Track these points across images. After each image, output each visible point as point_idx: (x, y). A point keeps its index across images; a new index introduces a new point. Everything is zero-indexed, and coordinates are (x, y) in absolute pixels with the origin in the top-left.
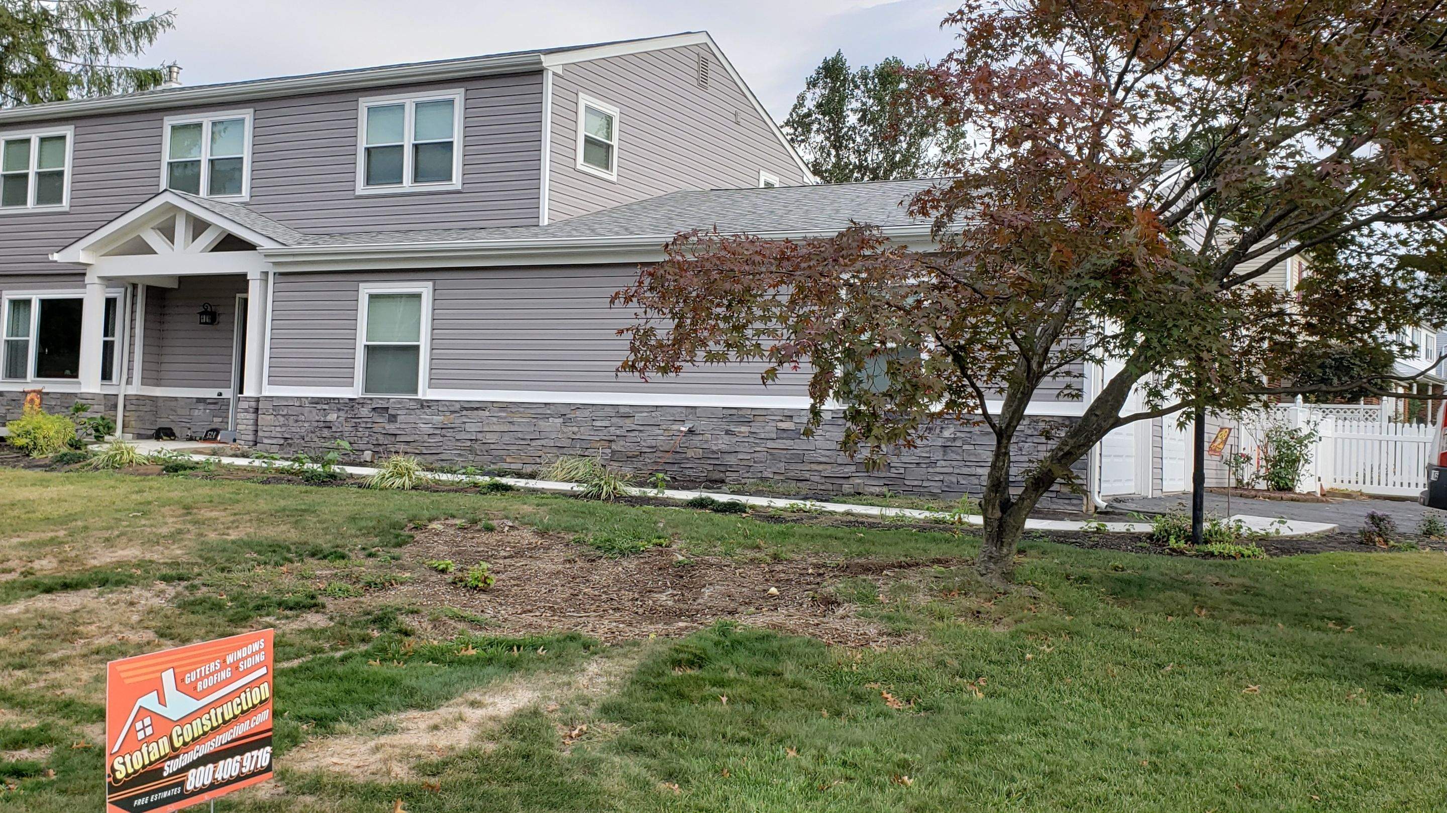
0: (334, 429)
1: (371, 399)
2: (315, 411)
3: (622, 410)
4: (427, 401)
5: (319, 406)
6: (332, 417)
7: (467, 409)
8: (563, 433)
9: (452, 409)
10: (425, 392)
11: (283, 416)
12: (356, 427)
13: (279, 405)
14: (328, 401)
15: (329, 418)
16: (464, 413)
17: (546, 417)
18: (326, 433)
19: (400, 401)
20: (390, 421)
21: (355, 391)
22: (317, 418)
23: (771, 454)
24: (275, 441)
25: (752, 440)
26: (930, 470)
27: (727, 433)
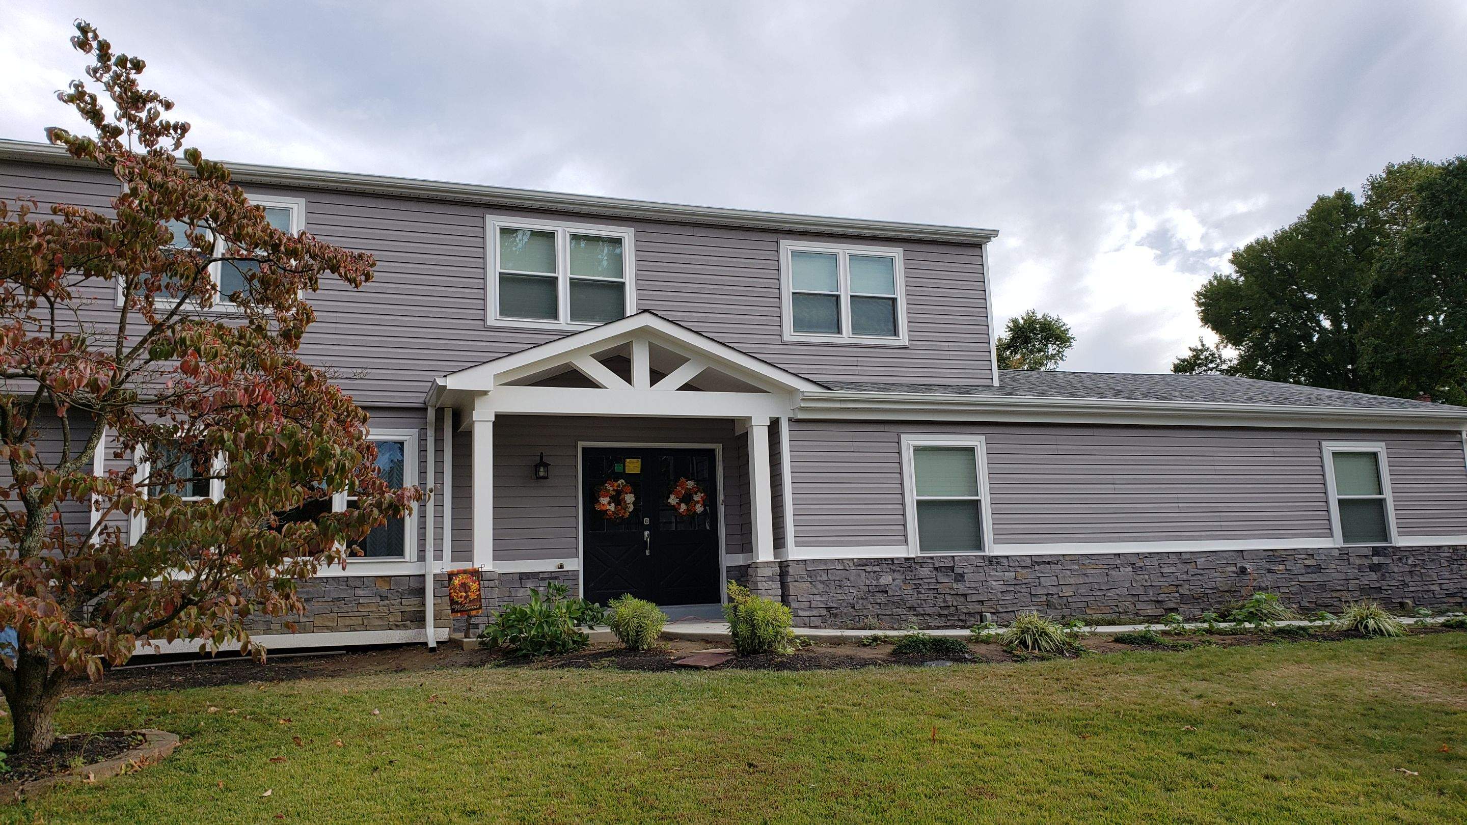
0: (890, 593)
1: (932, 558)
2: (863, 574)
3: (1184, 557)
4: (996, 557)
5: (868, 569)
6: (887, 579)
7: (1038, 564)
8: (1136, 581)
9: (1023, 564)
10: (993, 549)
11: (823, 582)
12: (917, 587)
13: (812, 568)
14: (879, 561)
15: (883, 581)
16: (1037, 567)
17: (1117, 567)
18: (880, 598)
19: (967, 559)
20: (957, 581)
21: (912, 550)
22: (868, 582)
23: (1302, 587)
24: (815, 613)
25: (1287, 576)
26: (1406, 590)
27: (1270, 571)
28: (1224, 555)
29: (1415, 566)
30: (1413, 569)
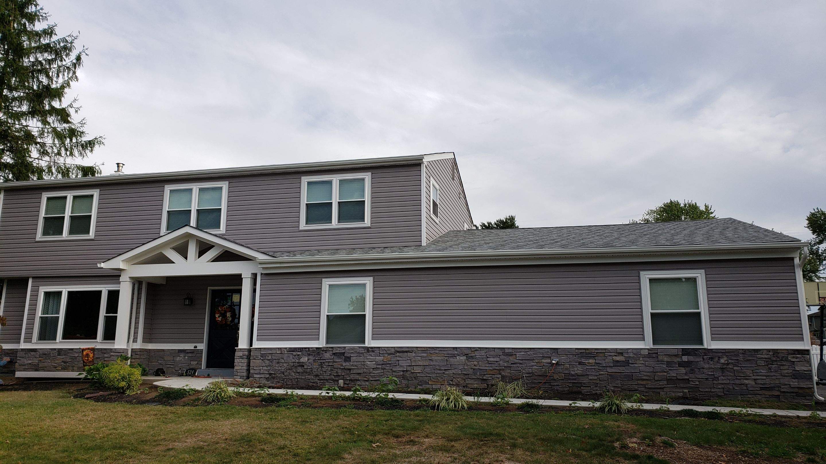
0: (305, 367)
1: (332, 348)
2: (291, 356)
3: (507, 351)
4: (372, 348)
5: (294, 353)
6: (304, 359)
7: (399, 352)
8: (468, 365)
9: (389, 352)
10: (370, 342)
11: (269, 360)
12: (321, 365)
13: (264, 353)
14: (301, 349)
15: (302, 360)
16: (398, 354)
17: (454, 356)
18: (300, 370)
19: (353, 348)
20: (345, 361)
21: (321, 343)
22: (293, 361)
23: (610, 375)
24: (262, 376)
25: (597, 367)
26: (715, 382)
27: (580, 363)
28: (541, 351)
29: (728, 364)
30: (725, 366)
